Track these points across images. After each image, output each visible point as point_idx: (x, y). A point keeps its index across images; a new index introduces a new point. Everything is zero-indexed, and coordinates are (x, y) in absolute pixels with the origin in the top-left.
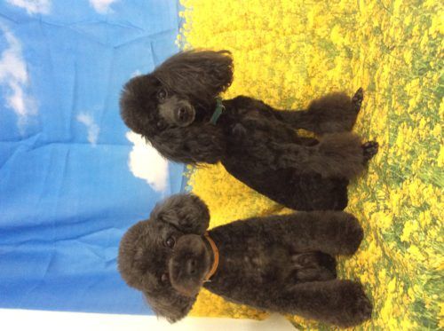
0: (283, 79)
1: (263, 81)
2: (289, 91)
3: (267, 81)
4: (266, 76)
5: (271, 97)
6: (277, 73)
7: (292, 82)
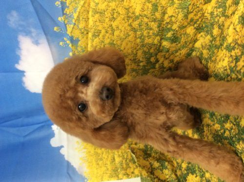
0: (164, 13)
1: (145, 16)
2: (167, 23)
3: (149, 15)
4: (149, 12)
5: (151, 29)
6: (159, 9)
7: (172, 16)
